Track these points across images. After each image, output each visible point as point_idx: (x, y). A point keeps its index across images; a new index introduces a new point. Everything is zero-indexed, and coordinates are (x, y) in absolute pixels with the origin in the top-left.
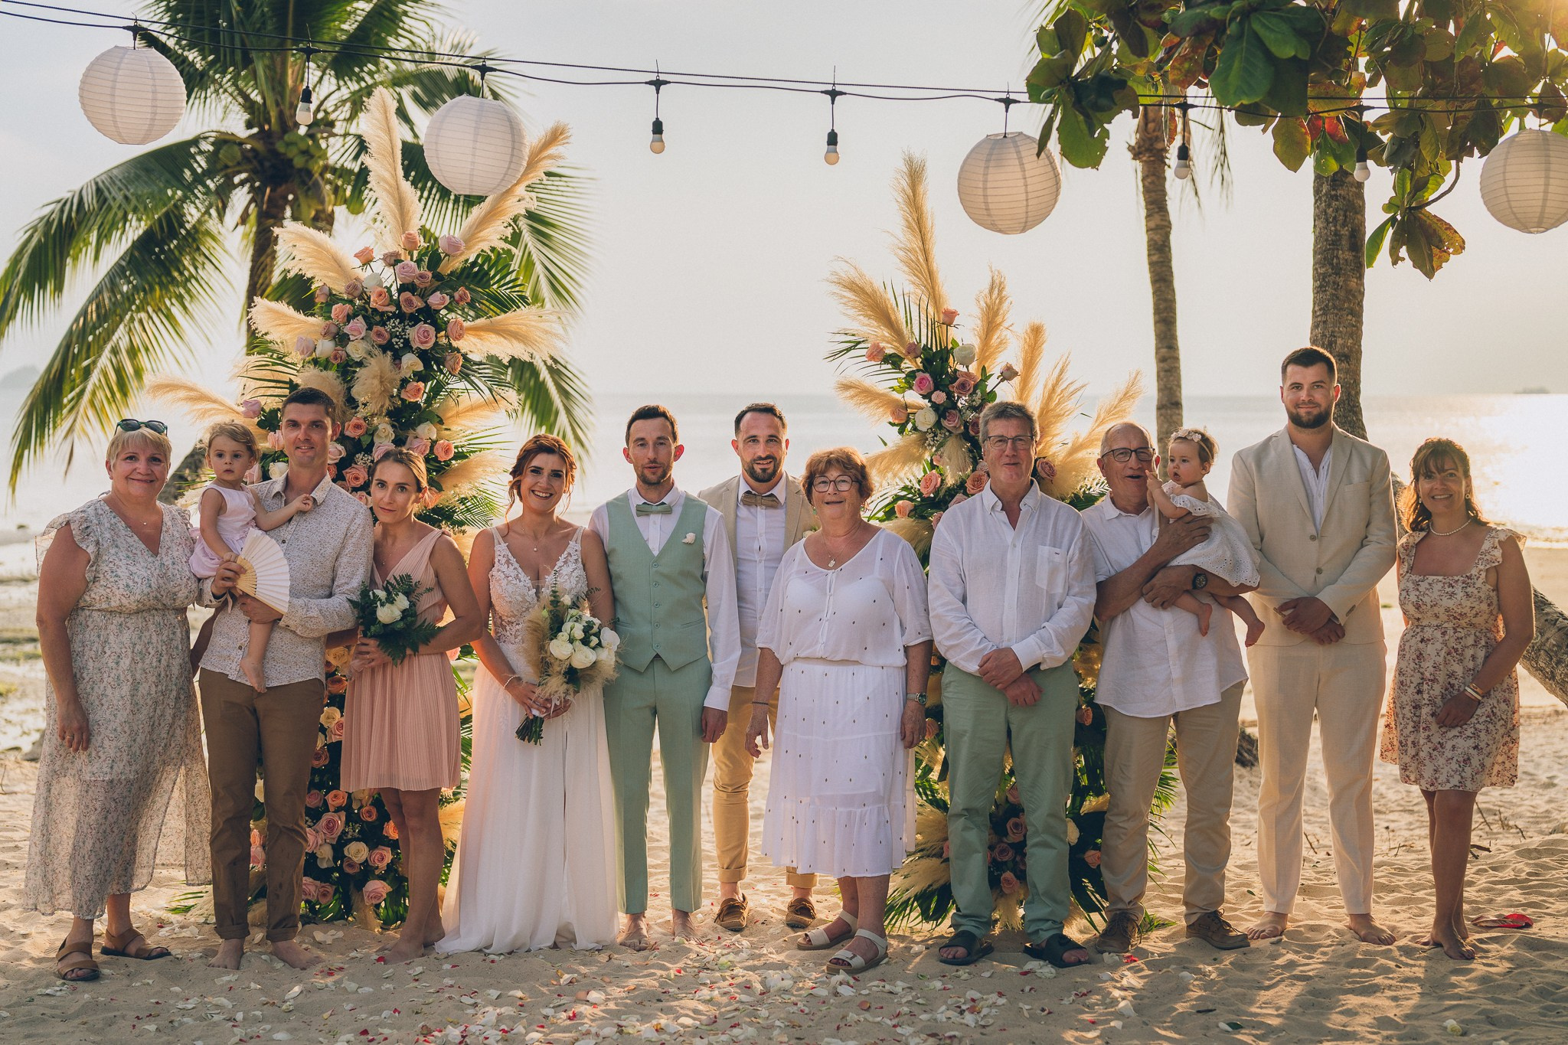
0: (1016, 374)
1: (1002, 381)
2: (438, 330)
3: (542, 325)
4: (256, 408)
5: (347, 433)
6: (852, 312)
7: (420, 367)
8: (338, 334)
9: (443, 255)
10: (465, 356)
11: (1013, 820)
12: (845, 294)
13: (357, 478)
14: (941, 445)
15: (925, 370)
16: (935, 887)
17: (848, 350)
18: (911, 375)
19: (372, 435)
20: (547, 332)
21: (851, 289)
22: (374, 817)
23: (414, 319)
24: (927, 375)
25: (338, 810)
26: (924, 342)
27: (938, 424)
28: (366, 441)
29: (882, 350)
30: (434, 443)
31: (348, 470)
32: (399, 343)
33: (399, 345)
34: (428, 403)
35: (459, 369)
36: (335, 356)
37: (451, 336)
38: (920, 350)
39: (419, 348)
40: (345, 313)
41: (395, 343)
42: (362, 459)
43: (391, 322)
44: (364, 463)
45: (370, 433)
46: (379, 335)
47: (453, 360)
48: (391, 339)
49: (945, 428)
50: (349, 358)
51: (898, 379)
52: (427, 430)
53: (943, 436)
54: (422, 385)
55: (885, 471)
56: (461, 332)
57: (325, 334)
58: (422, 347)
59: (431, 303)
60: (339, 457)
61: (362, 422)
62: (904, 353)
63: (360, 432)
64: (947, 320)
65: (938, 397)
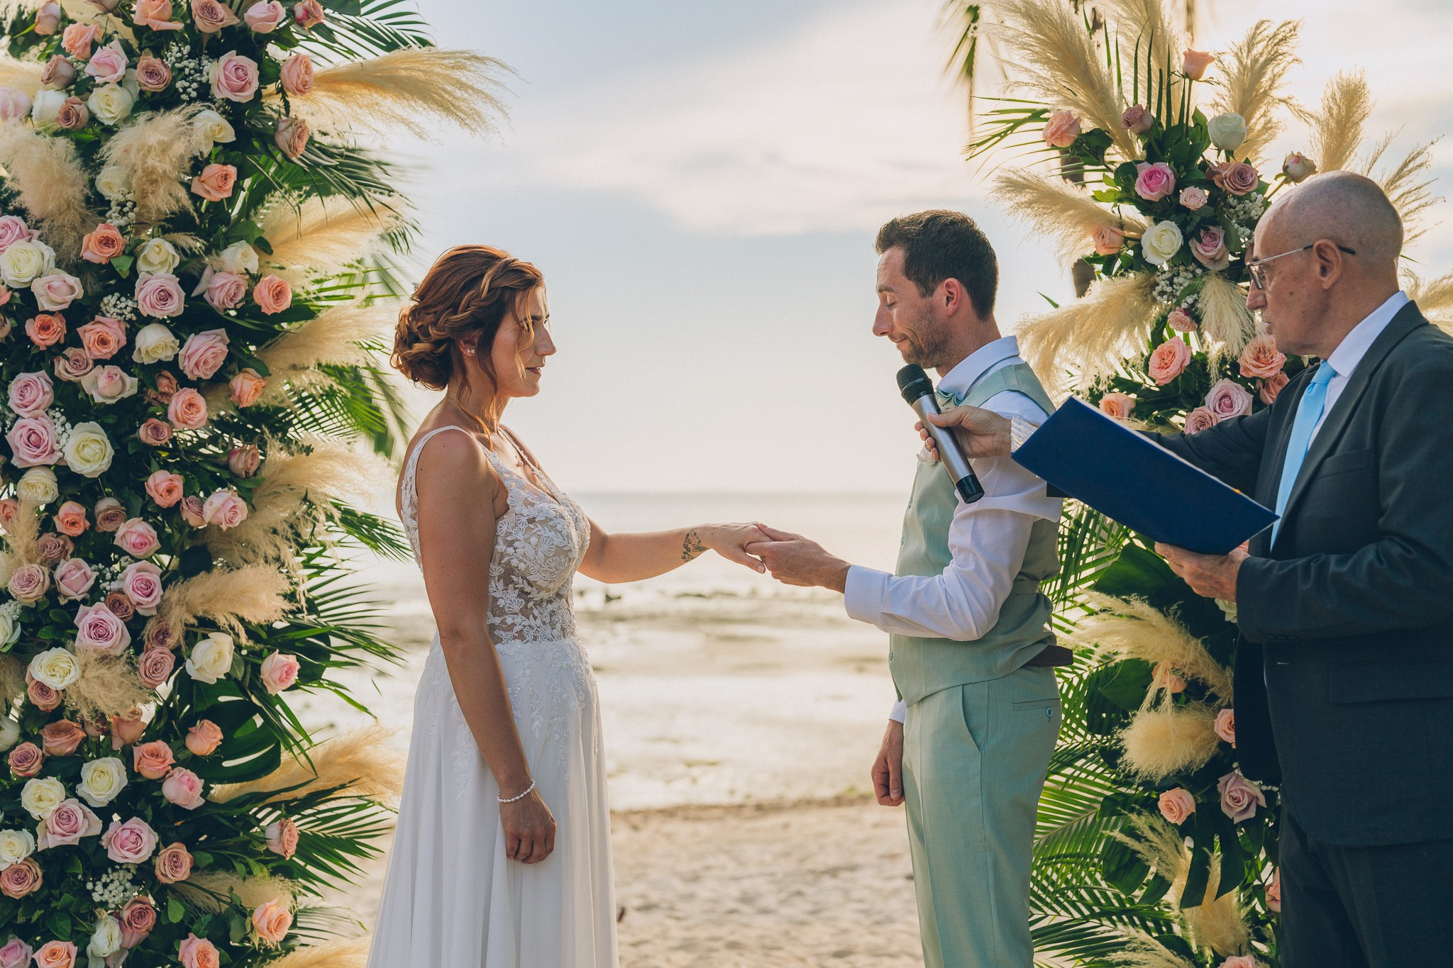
1: (1286, 182)
2: (264, 79)
3: (457, 74)
5: (87, 255)
7: (228, 135)
8: (73, 81)
10: (311, 141)
13: (103, 342)
14: (1192, 290)
15: (1153, 158)
17: (1002, 135)
18: (1126, 174)
19: (135, 257)
20: (462, 86)
23: (215, 47)
24: (1164, 166)
26: (1143, 108)
27: (1184, 253)
28: (123, 266)
29: (1075, 123)
30: (255, 279)
31: (88, 326)
32: (190, 90)
33: (189, 94)
34: (245, 212)
35: (302, 150)
36: (67, 116)
37: (288, 84)
38: (1148, 123)
39: (228, 101)
40: (87, 38)
41: (181, 90)
42: (115, 306)
43: (174, 51)
44: (117, 314)
45: (133, 252)
46: (151, 73)
47: (290, 129)
48: (174, 80)
49: (1195, 260)
50: (93, 119)
51: (1105, 180)
52: (240, 257)
53: (1191, 276)
54: (232, 170)
55: (1088, 340)
56: (307, 78)
57: (49, 79)
58: (234, 99)
59: (250, 17)
60: (70, 298)
61: (115, 234)
62: (1113, 129)
63: (112, 251)
64: (1192, 69)
65: (1192, 198)
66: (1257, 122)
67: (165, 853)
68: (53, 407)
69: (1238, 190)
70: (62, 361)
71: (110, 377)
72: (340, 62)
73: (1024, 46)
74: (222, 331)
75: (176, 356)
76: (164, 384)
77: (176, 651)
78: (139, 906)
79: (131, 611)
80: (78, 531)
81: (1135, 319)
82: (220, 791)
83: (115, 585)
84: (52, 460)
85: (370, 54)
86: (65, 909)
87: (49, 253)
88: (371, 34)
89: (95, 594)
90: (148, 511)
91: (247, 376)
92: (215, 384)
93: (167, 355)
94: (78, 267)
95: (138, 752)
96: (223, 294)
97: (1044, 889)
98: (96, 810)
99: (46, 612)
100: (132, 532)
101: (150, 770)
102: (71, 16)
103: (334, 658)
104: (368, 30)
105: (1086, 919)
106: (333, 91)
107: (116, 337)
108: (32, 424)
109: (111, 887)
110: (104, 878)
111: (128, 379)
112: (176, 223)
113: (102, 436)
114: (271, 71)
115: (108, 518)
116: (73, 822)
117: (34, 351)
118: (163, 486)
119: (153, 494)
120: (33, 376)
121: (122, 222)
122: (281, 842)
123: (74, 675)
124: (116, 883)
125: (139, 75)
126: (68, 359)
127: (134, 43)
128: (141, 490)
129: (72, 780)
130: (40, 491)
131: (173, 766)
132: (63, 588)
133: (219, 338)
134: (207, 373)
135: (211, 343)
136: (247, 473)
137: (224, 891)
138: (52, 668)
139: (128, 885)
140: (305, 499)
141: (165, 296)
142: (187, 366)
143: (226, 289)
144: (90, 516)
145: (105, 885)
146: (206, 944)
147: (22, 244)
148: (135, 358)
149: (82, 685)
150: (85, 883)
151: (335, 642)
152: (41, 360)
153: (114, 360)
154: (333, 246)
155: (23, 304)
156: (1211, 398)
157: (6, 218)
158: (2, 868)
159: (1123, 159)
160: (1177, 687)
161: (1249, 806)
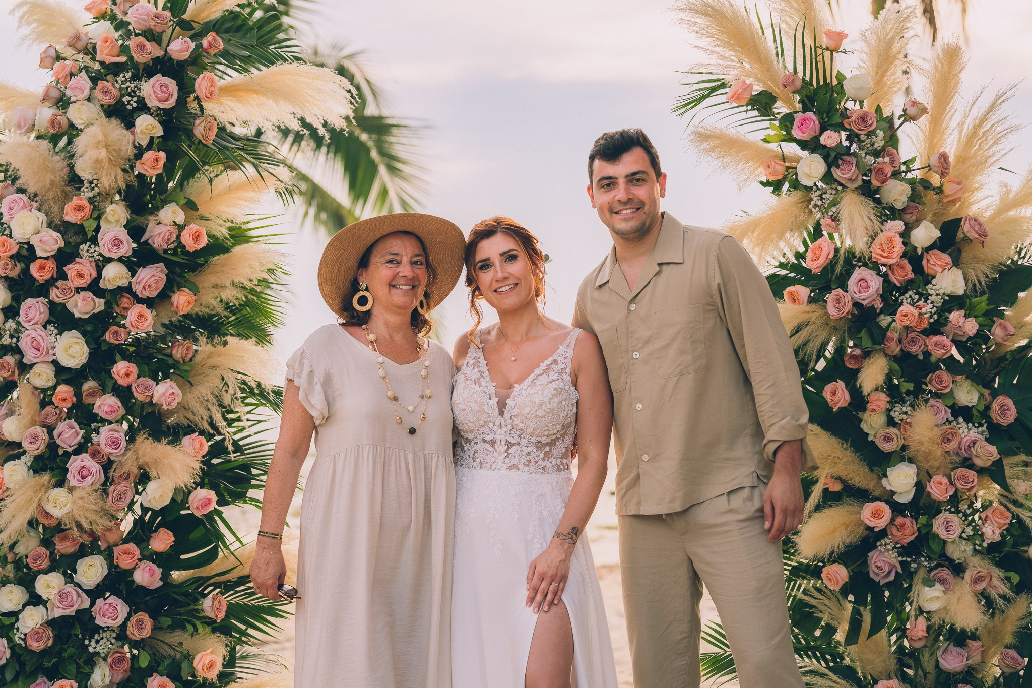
0: (924, 111)
1: (905, 121)
2: (182, 92)
5: (67, 218)
6: (705, 42)
7: (159, 131)
8: (60, 100)
10: (222, 130)
13: (81, 276)
14: (834, 203)
15: (805, 109)
17: (704, 97)
18: (787, 121)
19: (98, 218)
21: (705, 14)
23: (149, 70)
24: (810, 115)
26: (800, 75)
27: (828, 177)
28: (90, 226)
29: (749, 89)
30: (182, 228)
31: (71, 265)
32: (131, 102)
33: (132, 105)
34: (179, 185)
35: (214, 137)
36: (53, 123)
37: (201, 96)
38: (799, 84)
39: (157, 108)
40: (66, 71)
41: (126, 103)
42: (88, 251)
43: (122, 77)
44: (89, 256)
45: (98, 215)
46: (106, 92)
47: (203, 125)
48: (121, 96)
49: (836, 181)
50: (70, 125)
51: (771, 127)
52: (171, 213)
53: (834, 192)
54: (162, 155)
56: (212, 89)
57: (44, 100)
58: (161, 106)
59: (171, 50)
60: (56, 247)
61: (85, 203)
62: (776, 90)
63: (82, 214)
64: (832, 45)
65: (830, 138)
67: (133, 620)
68: (49, 322)
69: (861, 130)
70: (55, 290)
71: (85, 300)
72: (238, 76)
73: (710, 35)
74: (161, 265)
75: (130, 283)
76: (125, 301)
78: (117, 655)
79: (106, 458)
80: (69, 404)
81: (797, 226)
82: (179, 575)
83: (93, 442)
84: (50, 359)
86: (71, 657)
87: (42, 217)
90: (116, 390)
91: (182, 293)
92: (159, 300)
93: (123, 283)
94: (63, 228)
95: (116, 551)
96: (160, 239)
98: (86, 591)
99: (49, 459)
100: (106, 404)
101: (125, 563)
106: (234, 97)
107: (89, 272)
108: (34, 334)
109: (101, 642)
110: (97, 637)
111: (97, 300)
113: (82, 340)
114: (187, 85)
115: (91, 395)
116: (69, 600)
117: (36, 284)
118: (122, 372)
119: (115, 376)
120: (36, 301)
121: (90, 194)
122: (213, 610)
123: (69, 506)
124: (105, 640)
126: (58, 288)
127: (95, 72)
128: (110, 375)
130: (44, 377)
131: (140, 560)
132: (60, 443)
133: (159, 269)
134: (153, 293)
135: (152, 274)
136: (184, 360)
139: (113, 641)
141: (119, 243)
142: (138, 289)
143: (162, 236)
144: (77, 394)
145: (97, 642)
146: (165, 680)
147: (25, 213)
148: (102, 284)
150: (84, 639)
151: (254, 471)
152: (42, 290)
153: (88, 288)
155: (26, 254)
156: (852, 282)
157: (16, 196)
158: (27, 631)
159: (785, 110)
160: (836, 487)
161: (890, 572)
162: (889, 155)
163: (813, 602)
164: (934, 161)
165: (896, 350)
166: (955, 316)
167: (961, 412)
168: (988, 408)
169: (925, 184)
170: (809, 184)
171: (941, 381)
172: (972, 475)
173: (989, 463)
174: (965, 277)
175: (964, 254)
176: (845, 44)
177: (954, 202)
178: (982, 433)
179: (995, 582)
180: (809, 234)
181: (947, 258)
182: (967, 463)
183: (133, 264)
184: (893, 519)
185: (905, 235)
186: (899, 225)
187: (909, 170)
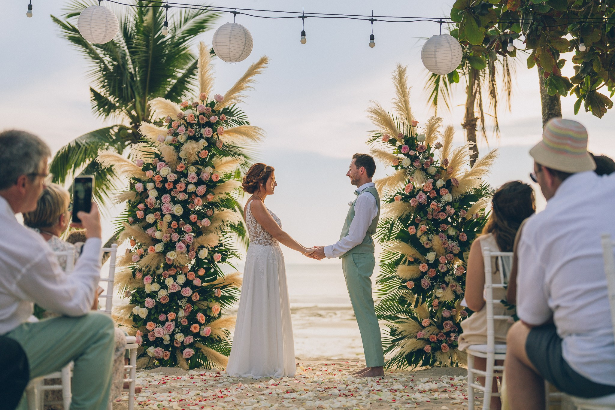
0: (441, 146)
1: (436, 149)
2: (213, 132)
4: (141, 162)
5: (178, 170)
7: (207, 144)
8: (174, 133)
9: (215, 102)
10: (223, 144)
11: (446, 322)
12: (374, 116)
13: (181, 188)
14: (413, 173)
15: (406, 144)
16: (415, 350)
17: (375, 139)
18: (400, 147)
20: (256, 132)
21: (376, 114)
22: (187, 323)
23: (203, 126)
24: (407, 146)
25: (172, 321)
26: (405, 133)
27: (411, 165)
28: (185, 172)
29: (389, 137)
30: (212, 174)
31: (178, 185)
32: (198, 135)
34: (209, 160)
35: (221, 147)
36: (173, 141)
37: (219, 133)
38: (403, 137)
39: (206, 137)
40: (177, 125)
42: (183, 180)
43: (195, 127)
44: (184, 182)
45: (187, 169)
46: (190, 132)
47: (219, 142)
48: (195, 133)
49: (414, 166)
50: (178, 141)
51: (395, 149)
52: (209, 169)
53: (413, 169)
54: (207, 151)
55: (391, 185)
56: (222, 131)
57: (169, 133)
58: (208, 137)
59: (210, 119)
60: (174, 179)
61: (183, 165)
62: (397, 138)
63: (183, 169)
64: (414, 125)
65: (412, 153)
66: (433, 135)
67: (194, 295)
68: (170, 202)
69: (421, 151)
70: (173, 192)
71: (183, 195)
72: (230, 128)
73: (378, 120)
74: (205, 185)
75: (196, 190)
76: (193, 196)
77: (196, 252)
78: (188, 306)
79: (187, 244)
80: (176, 227)
81: (402, 180)
82: (204, 284)
83: (183, 239)
84: (171, 213)
85: (236, 126)
86: (173, 306)
87: (170, 170)
88: (236, 121)
89: (179, 240)
90: (191, 223)
91: (210, 195)
92: (203, 197)
93: (194, 190)
94: (176, 172)
95: (188, 274)
96: (205, 177)
97: (386, 307)
98: (180, 285)
99: (169, 244)
101: (190, 278)
102: (173, 119)
103: (228, 256)
104: (235, 120)
105: (395, 314)
106: (228, 134)
107: (184, 187)
108: (167, 205)
110: (182, 300)
111: (186, 195)
112: (195, 163)
113: (181, 207)
114: (215, 130)
115: (182, 225)
116: (175, 287)
117: (167, 190)
118: (194, 217)
119: (191, 219)
120: (167, 195)
121: (185, 163)
122: (218, 293)
123: (175, 256)
124: (184, 301)
125: (188, 132)
127: (186, 125)
128: (189, 219)
129: (175, 279)
130: (168, 219)
131: (195, 277)
132: (173, 239)
134: (202, 194)
135: (203, 188)
136: (210, 216)
137: (206, 304)
138: (171, 255)
139: (186, 302)
140: (222, 221)
141: (194, 178)
142: (198, 193)
144: (178, 224)
145: (181, 302)
147: (164, 168)
148: (187, 191)
149: (177, 258)
150: (177, 301)
151: (229, 253)
152: (169, 192)
153: (183, 192)
154: (228, 167)
155: (165, 180)
156: (418, 196)
157: (161, 163)
158: (161, 297)
159: (400, 144)
160: (412, 260)
161: (427, 286)
162: (430, 159)
163: (404, 296)
164: (443, 162)
165: (430, 217)
166: (448, 207)
167: (450, 237)
168: (458, 236)
169: (442, 168)
170: (406, 167)
171: (444, 227)
172: (452, 255)
173: (457, 252)
174: (452, 196)
175: (453, 190)
176: (418, 125)
177: (450, 174)
178: (456, 244)
179: (458, 287)
180: (406, 183)
181: (447, 191)
182: (451, 252)
183: (197, 184)
184: (429, 270)
185: (434, 184)
186: (432, 180)
187: (436, 164)
